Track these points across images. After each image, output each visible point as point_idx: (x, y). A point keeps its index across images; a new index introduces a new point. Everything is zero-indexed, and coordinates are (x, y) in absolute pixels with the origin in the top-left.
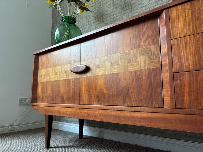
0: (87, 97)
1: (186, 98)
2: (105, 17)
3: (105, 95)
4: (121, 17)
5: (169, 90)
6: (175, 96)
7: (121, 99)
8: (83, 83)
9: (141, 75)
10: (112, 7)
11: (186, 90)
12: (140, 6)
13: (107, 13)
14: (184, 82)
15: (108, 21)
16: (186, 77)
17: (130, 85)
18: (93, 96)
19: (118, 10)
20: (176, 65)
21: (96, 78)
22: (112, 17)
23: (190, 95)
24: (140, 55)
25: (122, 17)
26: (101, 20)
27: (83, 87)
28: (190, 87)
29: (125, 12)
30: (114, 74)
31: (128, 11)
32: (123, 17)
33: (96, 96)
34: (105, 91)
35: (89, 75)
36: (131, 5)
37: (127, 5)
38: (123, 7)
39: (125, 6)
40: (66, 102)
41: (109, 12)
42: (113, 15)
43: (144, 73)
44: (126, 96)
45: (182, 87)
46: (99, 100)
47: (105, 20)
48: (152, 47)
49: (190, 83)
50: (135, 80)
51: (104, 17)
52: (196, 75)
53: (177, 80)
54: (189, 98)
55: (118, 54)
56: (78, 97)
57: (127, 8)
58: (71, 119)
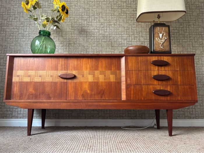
0: (74, 95)
1: (132, 96)
2: (64, 33)
3: (88, 94)
5: (125, 92)
6: (127, 95)
7: (100, 96)
8: (70, 85)
9: (111, 84)
10: (71, 28)
11: (132, 92)
13: (66, 30)
14: (131, 89)
15: (66, 37)
16: (132, 87)
17: (105, 89)
18: (79, 94)
19: (76, 32)
20: (129, 82)
21: (81, 83)
23: (133, 95)
24: (111, 74)
25: (79, 38)
26: (60, 34)
27: (70, 89)
28: (133, 91)
29: (81, 35)
30: (95, 82)
31: (83, 35)
32: (80, 38)
33: (81, 94)
34: (89, 92)
35: (75, 81)
36: (87, 32)
37: (83, 31)
38: (80, 31)
39: (82, 31)
40: (52, 98)
41: (68, 30)
42: (71, 34)
43: (113, 83)
44: (102, 95)
45: (130, 91)
46: (84, 97)
47: (64, 35)
48: (117, 71)
49: (133, 90)
50: (108, 87)
52: (136, 87)
53: (129, 88)
54: (133, 96)
55: (98, 71)
56: (65, 95)
57: (83, 33)
58: (21, 115)
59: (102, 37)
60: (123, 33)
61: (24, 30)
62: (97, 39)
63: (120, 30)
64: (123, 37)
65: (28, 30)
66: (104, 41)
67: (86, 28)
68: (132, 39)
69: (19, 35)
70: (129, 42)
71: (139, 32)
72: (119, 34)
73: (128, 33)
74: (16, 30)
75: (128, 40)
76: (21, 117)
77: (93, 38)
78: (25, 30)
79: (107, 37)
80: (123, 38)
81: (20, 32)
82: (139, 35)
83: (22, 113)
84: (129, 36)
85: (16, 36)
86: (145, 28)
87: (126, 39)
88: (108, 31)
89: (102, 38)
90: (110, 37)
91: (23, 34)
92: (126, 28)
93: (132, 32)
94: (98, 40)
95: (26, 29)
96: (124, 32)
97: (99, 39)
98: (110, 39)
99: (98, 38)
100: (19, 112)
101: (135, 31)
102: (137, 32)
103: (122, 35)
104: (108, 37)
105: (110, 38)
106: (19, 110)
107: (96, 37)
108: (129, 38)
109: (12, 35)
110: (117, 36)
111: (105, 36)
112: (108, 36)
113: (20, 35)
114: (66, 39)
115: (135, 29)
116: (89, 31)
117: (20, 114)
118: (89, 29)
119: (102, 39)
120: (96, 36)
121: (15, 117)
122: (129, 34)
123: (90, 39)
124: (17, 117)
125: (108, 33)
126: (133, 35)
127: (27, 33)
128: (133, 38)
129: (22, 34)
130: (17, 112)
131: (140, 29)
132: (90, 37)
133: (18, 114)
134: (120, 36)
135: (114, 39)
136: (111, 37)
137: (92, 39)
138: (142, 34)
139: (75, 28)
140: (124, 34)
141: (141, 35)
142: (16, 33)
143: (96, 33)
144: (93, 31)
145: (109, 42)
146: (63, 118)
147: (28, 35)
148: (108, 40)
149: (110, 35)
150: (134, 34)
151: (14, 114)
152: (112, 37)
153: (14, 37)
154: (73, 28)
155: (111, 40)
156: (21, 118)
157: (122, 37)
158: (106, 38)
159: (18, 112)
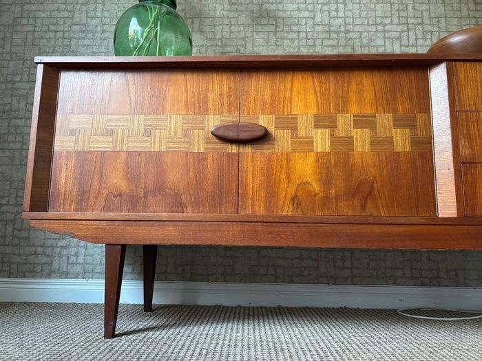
2: (208, 22)
4: (249, 35)
10: (227, 6)
12: (294, 28)
13: (212, 13)
15: (215, 34)
19: (243, 19)
22: (227, 29)
25: (252, 36)
29: (259, 28)
31: (266, 28)
32: (255, 37)
36: (276, 18)
37: (265, 14)
38: (255, 15)
39: (261, 16)
40: (189, 209)
41: (219, 13)
47: (207, 29)
51: (204, 21)
57: (264, 21)
58: (79, 268)
59: (323, 32)
60: (388, 21)
61: (87, 13)
62: (307, 39)
63: (378, 13)
64: (388, 31)
65: (99, 14)
66: (330, 46)
67: (273, 7)
68: (416, 39)
69: (74, 27)
70: (407, 46)
71: (438, 18)
72: (376, 24)
73: (403, 20)
74: (65, 14)
75: (405, 42)
76: (78, 274)
77: (294, 35)
78: (91, 14)
79: (338, 32)
80: (388, 35)
81: (76, 19)
82: (439, 27)
83: (81, 260)
84: (408, 30)
85: (63, 32)
86: (455, 5)
87: (397, 38)
88: (341, 14)
89: (324, 35)
90: (347, 32)
91: (86, 25)
92: (396, 6)
93: (414, 17)
94: (311, 42)
95: (94, 10)
96: (391, 17)
97: (315, 39)
98: (350, 39)
99: (309, 36)
100: (72, 259)
101: (424, 14)
102: (431, 18)
103: (385, 25)
104: (341, 32)
105: (348, 36)
106: (73, 253)
107: (306, 32)
108: (408, 36)
109: (52, 28)
110: (370, 29)
111: (332, 29)
112: (342, 29)
113: (76, 28)
114: (214, 39)
115: (424, 7)
116: (282, 14)
117: (76, 264)
118: (284, 11)
119: (323, 39)
120: (303, 29)
121: (59, 272)
122: (407, 24)
123: (285, 38)
124: (66, 275)
125: (340, 21)
126: (419, 27)
127: (97, 21)
128: (420, 35)
129: (83, 24)
130: (65, 258)
131: (441, 9)
132: (288, 32)
133: (68, 263)
134: (380, 28)
135: (360, 38)
136: (351, 34)
137: (292, 40)
138: (447, 24)
139: (242, 8)
140: (391, 23)
141: (443, 25)
142: (64, 23)
143: (303, 22)
144: (295, 14)
145: (345, 46)
146: (207, 278)
147: (99, 29)
148: (343, 42)
149: (348, 27)
150: (422, 24)
151: (55, 265)
152: (354, 31)
153: (60, 34)
154: (234, 8)
155: (351, 43)
156: (77, 277)
157: (384, 31)
158: (334, 35)
159: (68, 258)
